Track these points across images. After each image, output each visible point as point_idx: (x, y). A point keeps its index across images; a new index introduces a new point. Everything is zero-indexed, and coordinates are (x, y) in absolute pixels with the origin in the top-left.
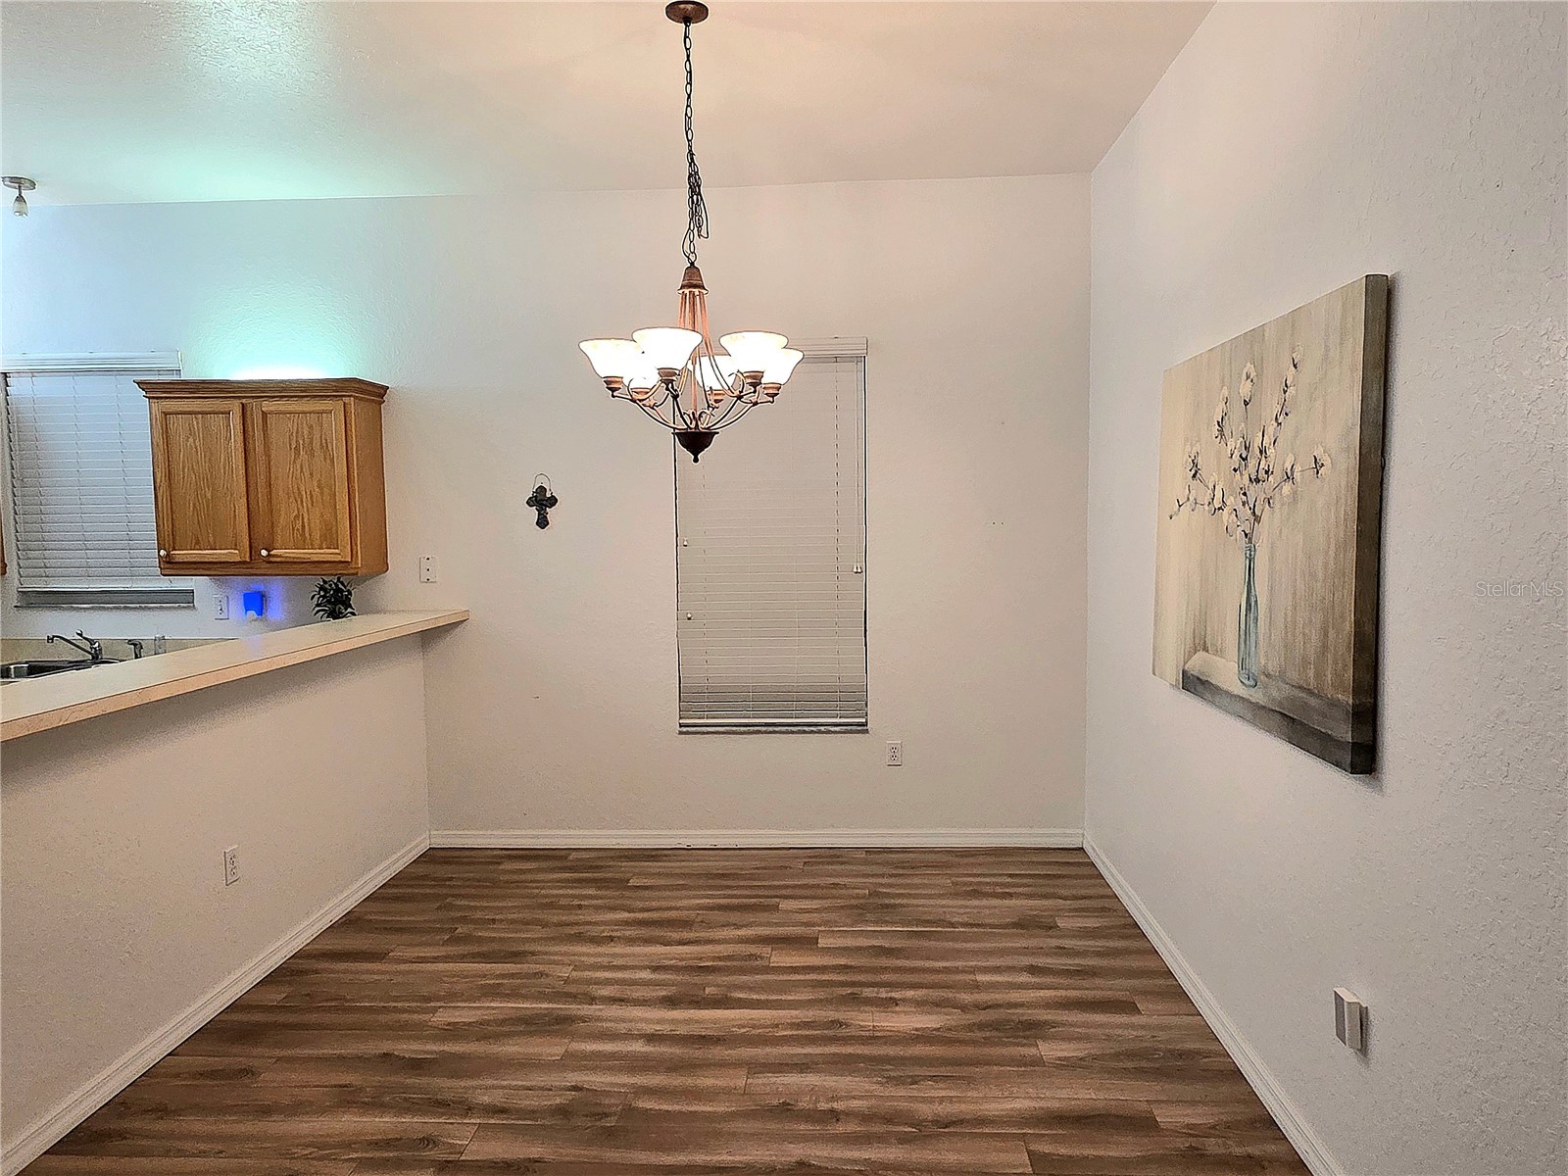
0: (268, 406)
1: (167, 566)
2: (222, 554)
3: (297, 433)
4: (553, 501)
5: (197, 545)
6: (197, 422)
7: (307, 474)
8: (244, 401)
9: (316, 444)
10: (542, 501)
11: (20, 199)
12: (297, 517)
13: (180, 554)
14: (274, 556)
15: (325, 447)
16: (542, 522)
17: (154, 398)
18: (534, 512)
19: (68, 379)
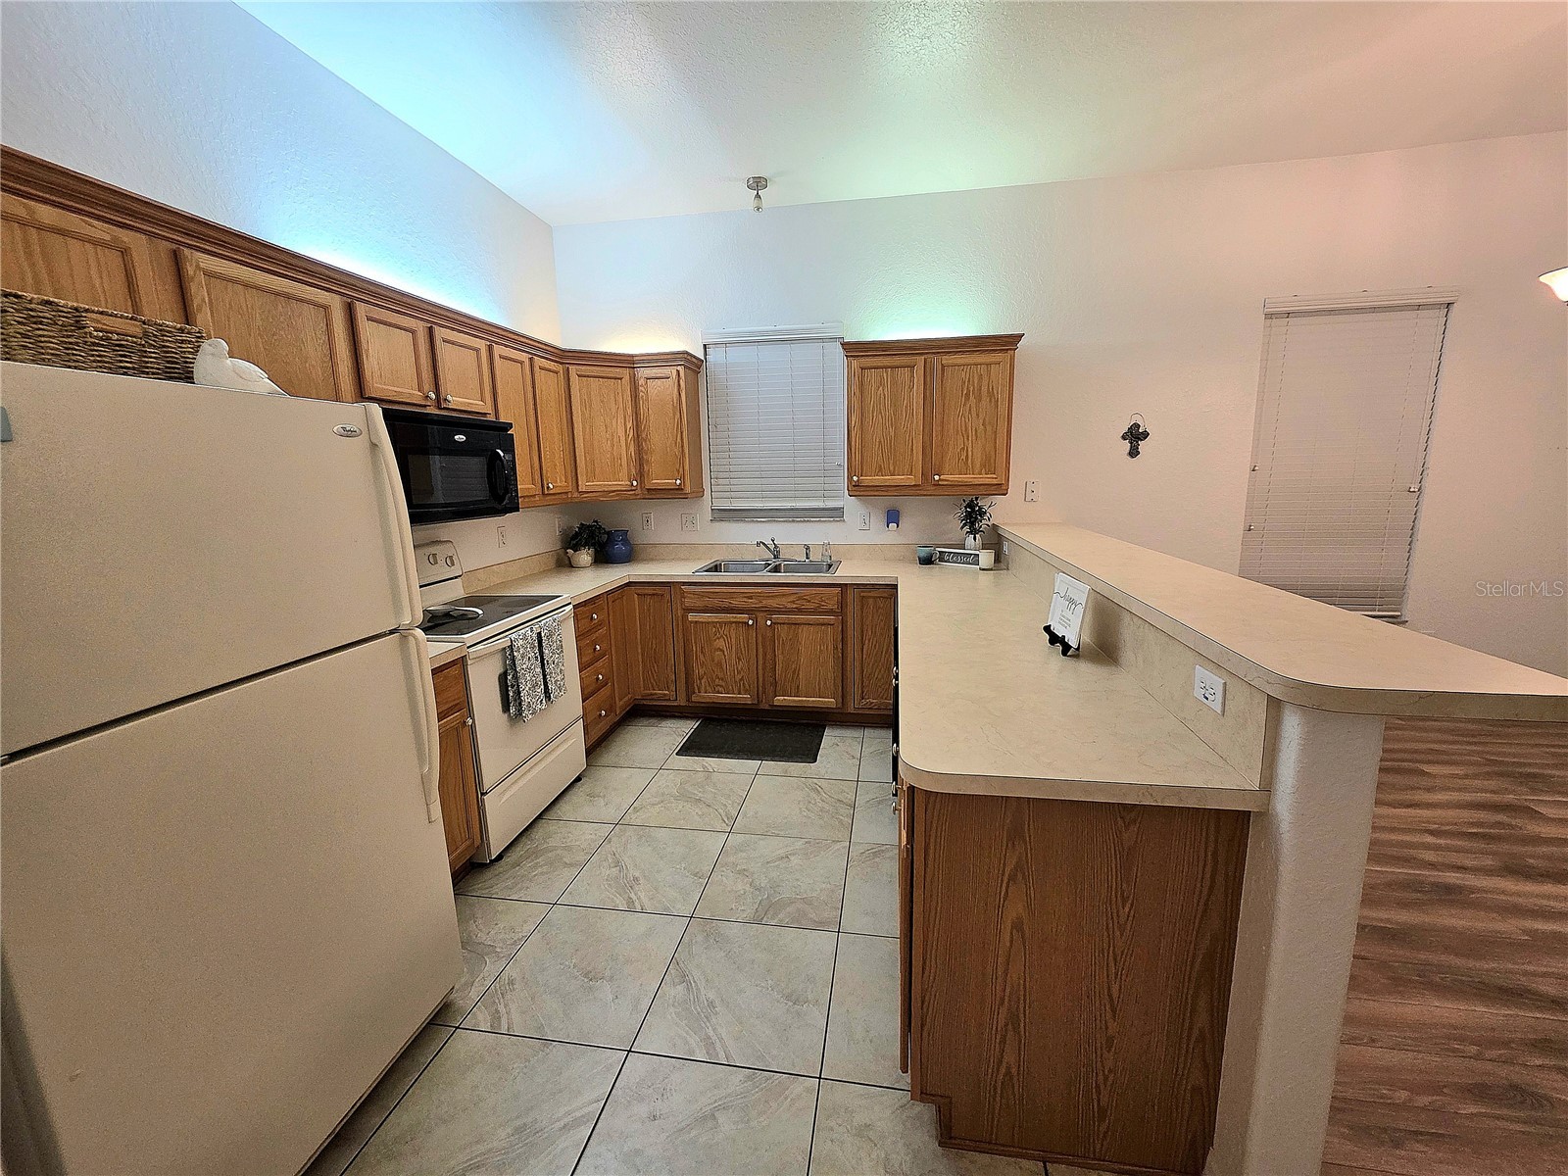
0: (947, 360)
1: (854, 489)
2: (899, 479)
3: (969, 381)
4: (1146, 435)
5: (880, 471)
6: (886, 375)
7: (974, 415)
8: (926, 356)
9: (984, 389)
10: (1135, 436)
11: (758, 196)
12: (963, 448)
13: (867, 480)
14: (943, 480)
15: (991, 394)
16: (1134, 453)
17: (852, 356)
18: (1127, 445)
19: (754, 348)
